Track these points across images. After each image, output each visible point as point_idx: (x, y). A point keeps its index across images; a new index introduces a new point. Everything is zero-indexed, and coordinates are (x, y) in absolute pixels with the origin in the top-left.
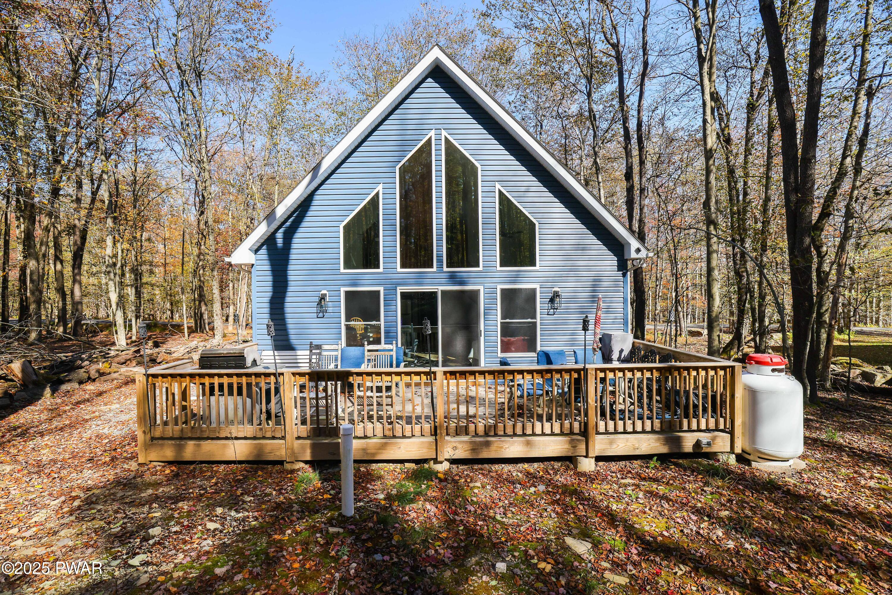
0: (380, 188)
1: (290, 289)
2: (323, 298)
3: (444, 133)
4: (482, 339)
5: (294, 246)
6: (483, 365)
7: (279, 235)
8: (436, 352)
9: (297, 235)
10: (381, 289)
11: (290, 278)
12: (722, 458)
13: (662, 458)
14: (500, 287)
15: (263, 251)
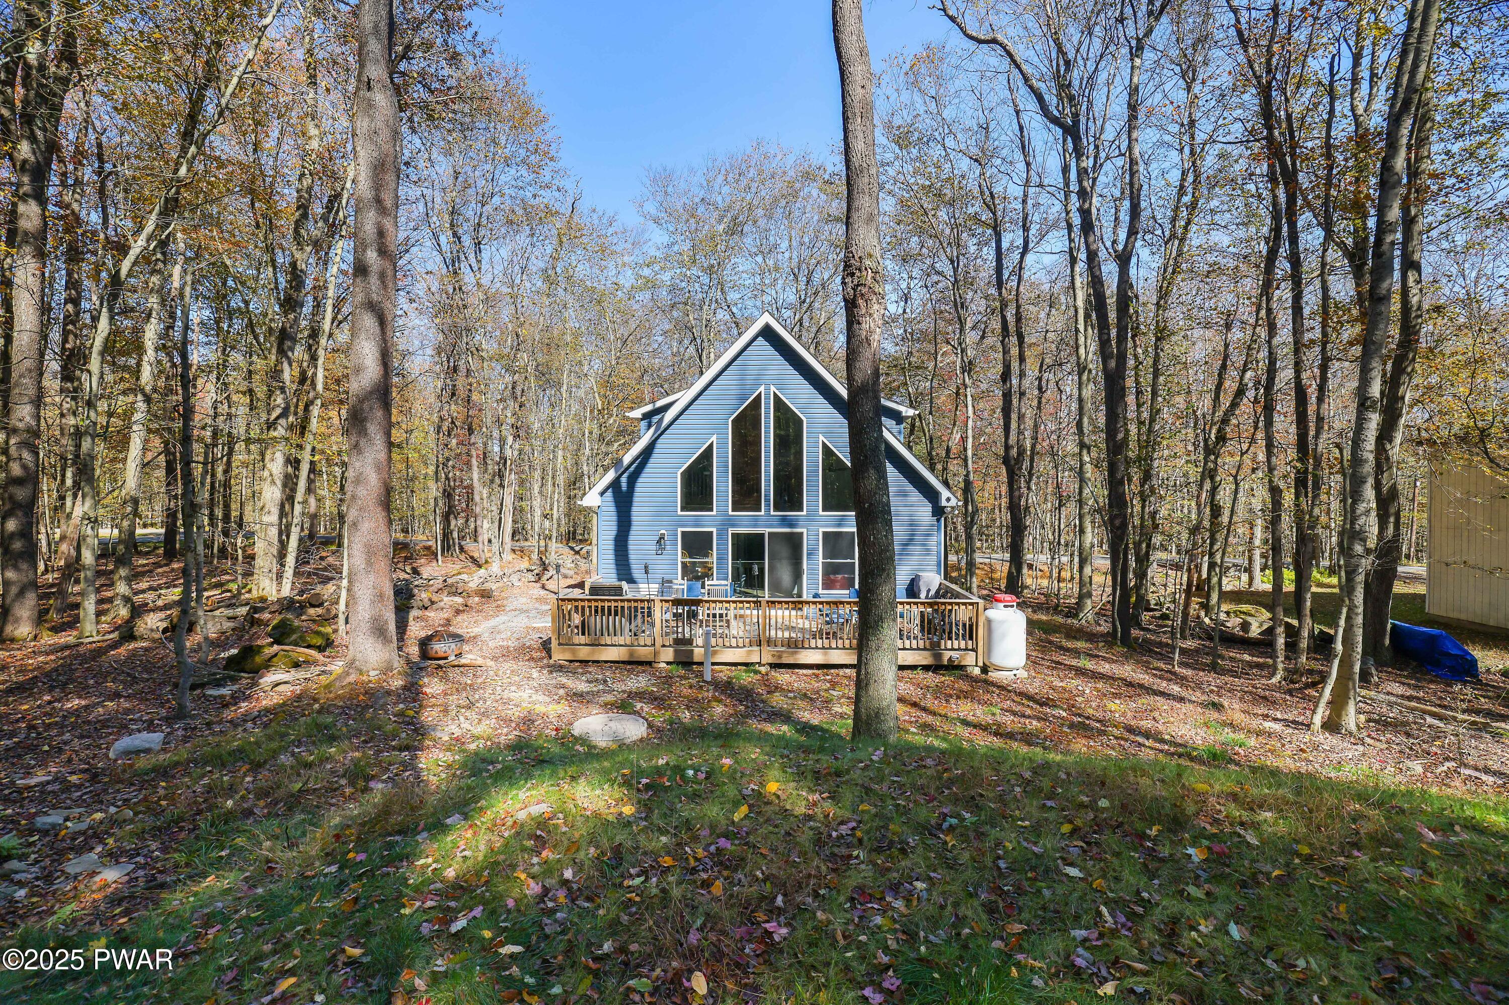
0: (714, 438)
1: (633, 528)
2: (662, 537)
3: (773, 388)
4: (805, 577)
5: (637, 489)
6: (805, 597)
7: (624, 479)
8: (762, 588)
9: (640, 480)
10: (714, 530)
11: (634, 518)
12: (969, 669)
13: (926, 668)
14: (821, 530)
15: (609, 494)
